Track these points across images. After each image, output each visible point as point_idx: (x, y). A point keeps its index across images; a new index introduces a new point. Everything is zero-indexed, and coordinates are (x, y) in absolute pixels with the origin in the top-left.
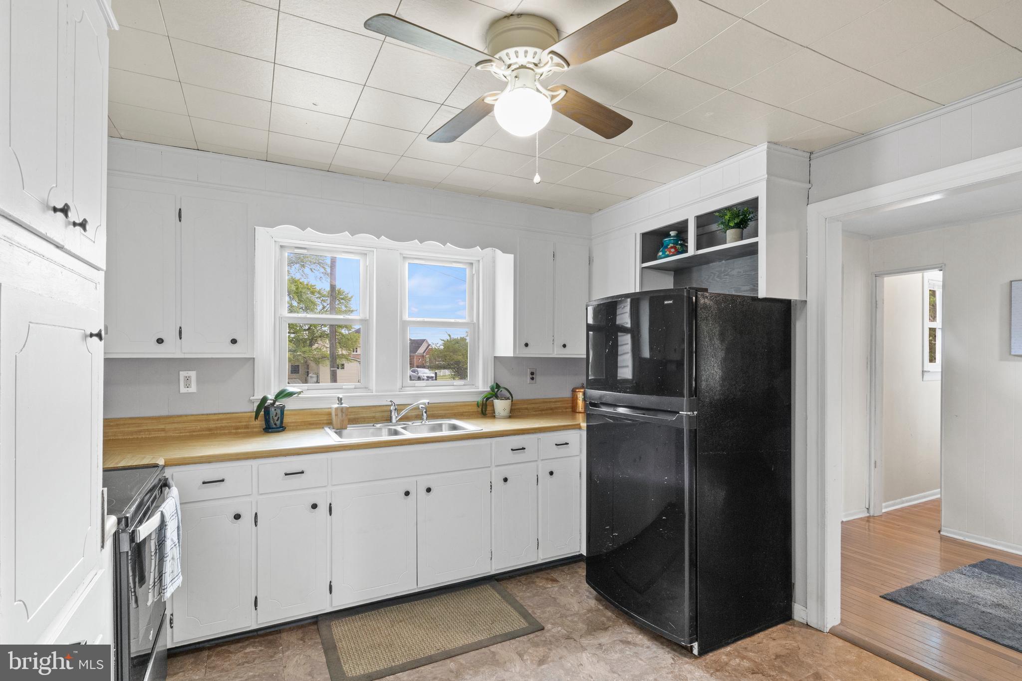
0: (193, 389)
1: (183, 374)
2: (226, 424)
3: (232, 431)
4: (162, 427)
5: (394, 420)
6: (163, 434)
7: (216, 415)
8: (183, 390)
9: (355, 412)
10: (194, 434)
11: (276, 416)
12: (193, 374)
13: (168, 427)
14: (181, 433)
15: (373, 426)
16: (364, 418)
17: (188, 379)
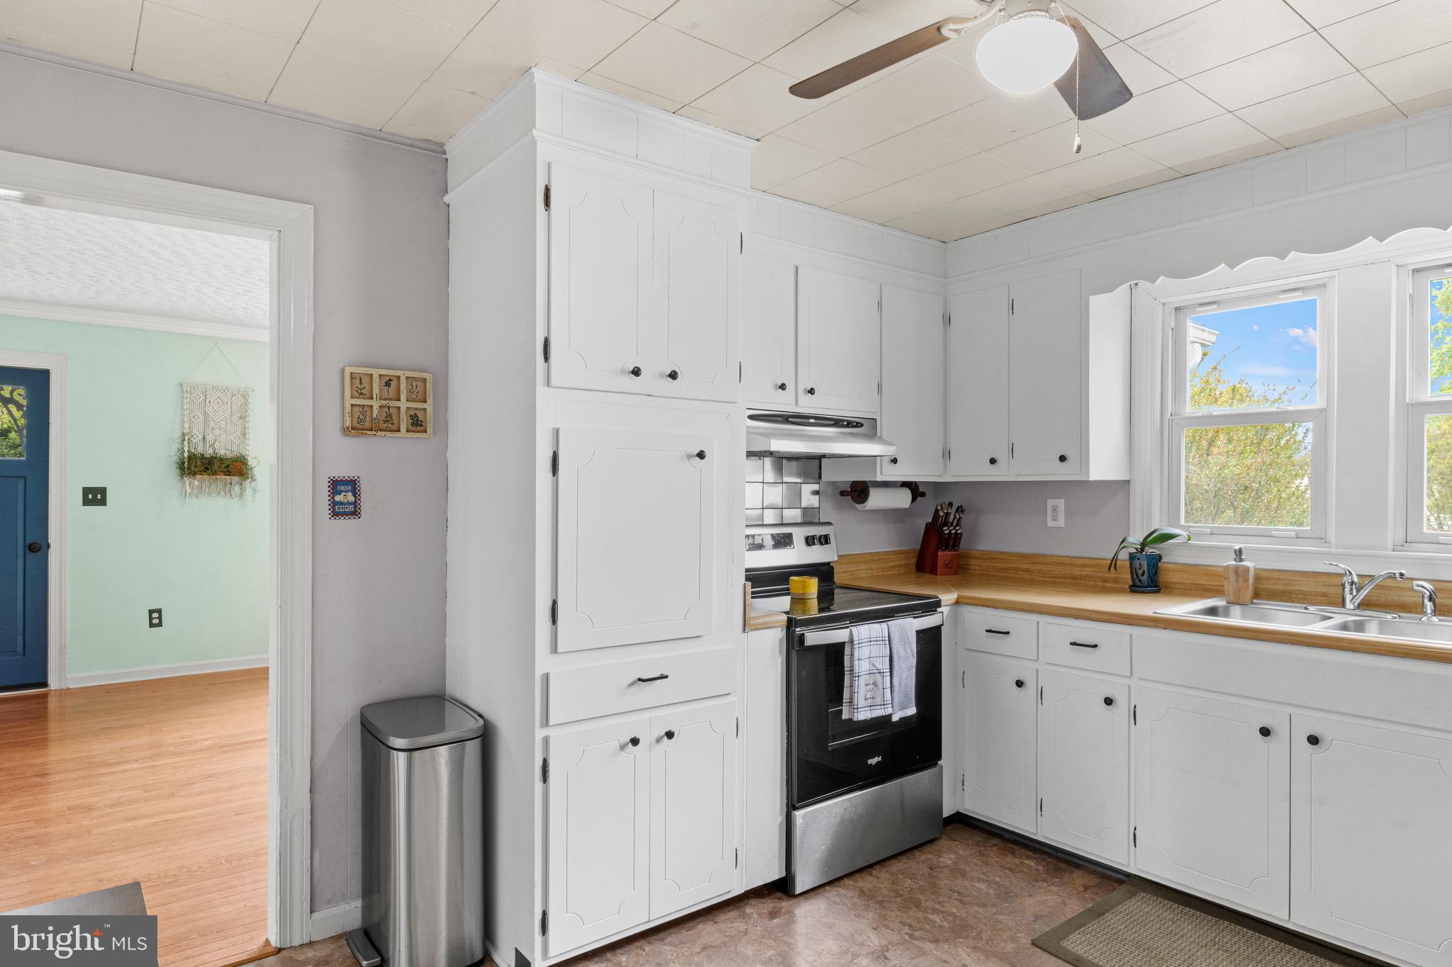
0: (1061, 522)
1: (1051, 502)
2: (1092, 573)
3: (1099, 584)
4: (1027, 566)
5: (1349, 605)
6: (1027, 576)
7: (1081, 560)
8: (1050, 524)
9: (1284, 579)
10: (1058, 580)
11: (1140, 569)
12: (1061, 503)
13: (1033, 567)
14: (1044, 577)
15: (1306, 608)
16: (1303, 593)
17: (1055, 509)
